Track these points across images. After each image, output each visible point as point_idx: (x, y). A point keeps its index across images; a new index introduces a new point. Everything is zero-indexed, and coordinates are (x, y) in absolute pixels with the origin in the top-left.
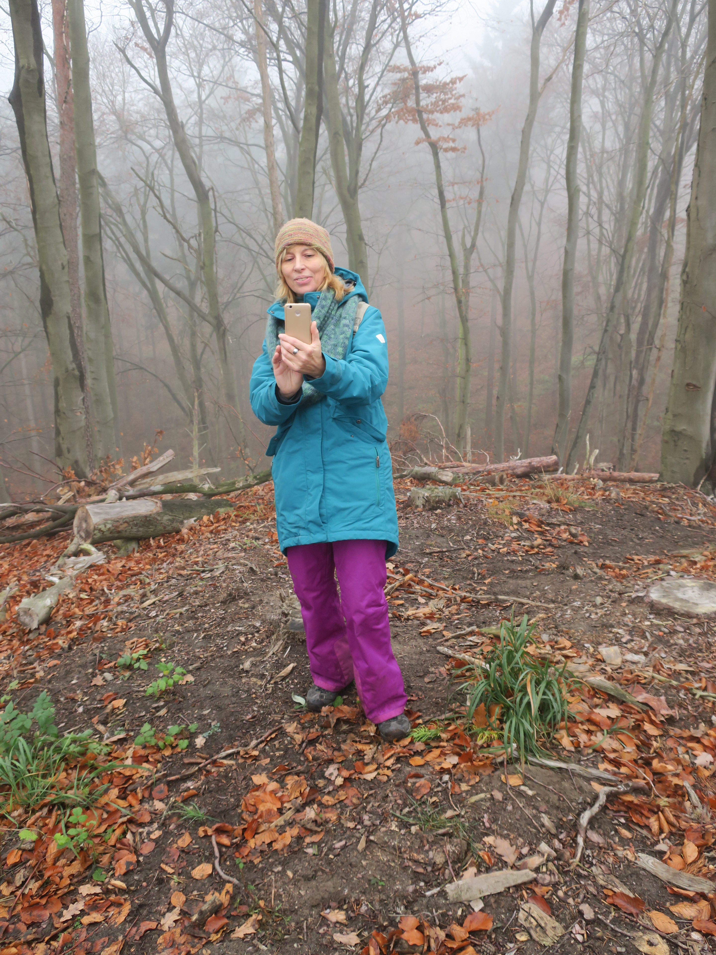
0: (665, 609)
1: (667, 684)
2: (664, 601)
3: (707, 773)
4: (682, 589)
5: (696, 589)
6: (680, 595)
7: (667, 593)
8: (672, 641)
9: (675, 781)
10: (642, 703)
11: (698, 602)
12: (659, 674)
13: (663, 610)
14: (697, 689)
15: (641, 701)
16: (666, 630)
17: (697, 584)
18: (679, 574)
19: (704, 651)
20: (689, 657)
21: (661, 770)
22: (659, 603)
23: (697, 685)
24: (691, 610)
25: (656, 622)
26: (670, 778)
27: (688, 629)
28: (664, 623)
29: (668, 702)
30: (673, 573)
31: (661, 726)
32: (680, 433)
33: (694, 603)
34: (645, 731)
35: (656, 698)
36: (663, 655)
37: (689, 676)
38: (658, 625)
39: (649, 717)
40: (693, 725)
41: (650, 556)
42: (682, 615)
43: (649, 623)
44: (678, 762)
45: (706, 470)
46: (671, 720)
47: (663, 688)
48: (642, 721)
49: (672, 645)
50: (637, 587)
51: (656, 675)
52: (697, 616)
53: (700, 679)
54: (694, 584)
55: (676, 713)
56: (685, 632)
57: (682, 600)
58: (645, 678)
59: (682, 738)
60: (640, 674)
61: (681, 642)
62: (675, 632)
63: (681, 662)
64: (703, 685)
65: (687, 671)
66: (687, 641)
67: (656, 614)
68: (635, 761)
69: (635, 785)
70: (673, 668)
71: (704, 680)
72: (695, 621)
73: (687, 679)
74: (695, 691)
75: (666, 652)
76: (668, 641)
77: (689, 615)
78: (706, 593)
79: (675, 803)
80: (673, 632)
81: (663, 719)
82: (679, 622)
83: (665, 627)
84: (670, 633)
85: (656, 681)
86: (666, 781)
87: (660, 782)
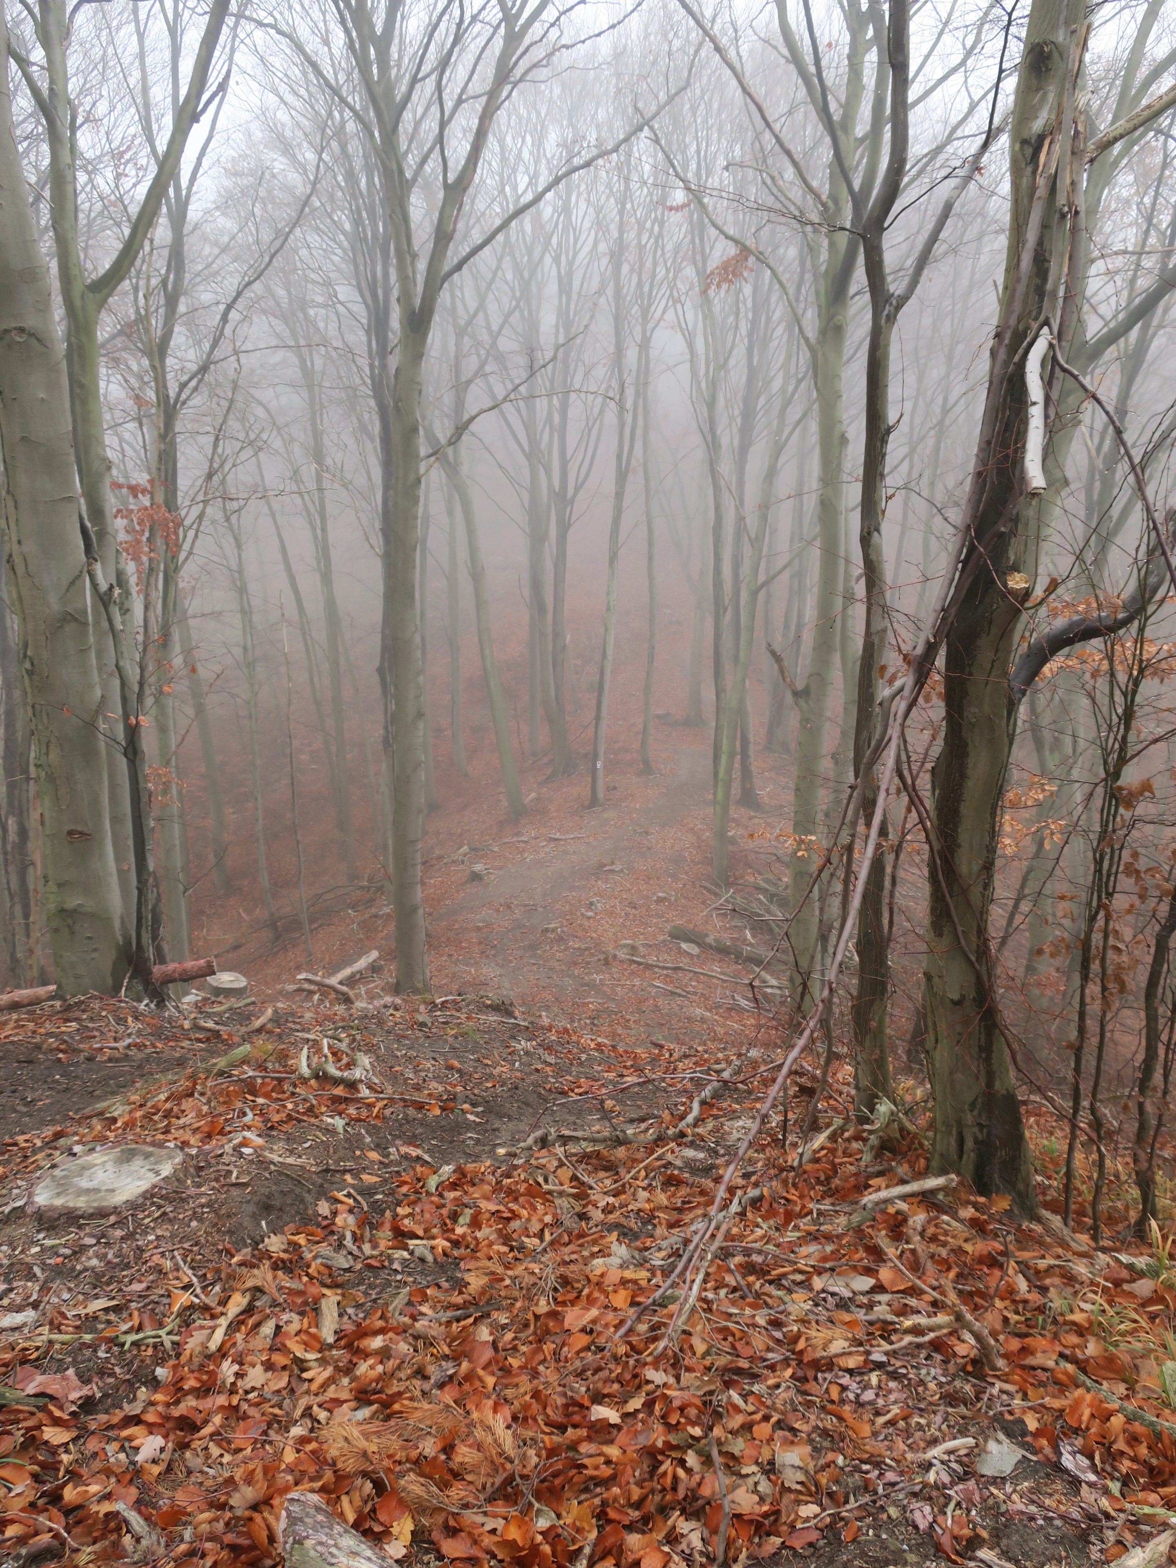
0: (61, 1215)
1: (76, 1345)
2: (59, 1202)
3: (156, 1470)
4: (87, 1173)
5: (110, 1166)
6: (85, 1184)
7: (62, 1187)
8: (78, 1267)
9: (106, 1507)
10: (36, 1395)
11: (115, 1186)
12: (60, 1332)
13: (58, 1219)
14: (126, 1333)
15: (32, 1392)
16: (68, 1252)
17: (111, 1157)
18: (87, 1148)
19: (132, 1264)
20: (108, 1284)
21: (79, 1501)
22: (52, 1208)
23: (125, 1327)
24: (105, 1204)
25: (48, 1242)
26: (94, 1508)
27: (103, 1236)
28: (63, 1241)
29: (80, 1375)
30: (77, 1149)
31: (72, 1423)
32: (75, 911)
33: (107, 1190)
34: (46, 1443)
35: (59, 1376)
36: (66, 1296)
37: (112, 1317)
38: (53, 1247)
39: (50, 1413)
40: (127, 1397)
41: (45, 1129)
42: (91, 1216)
43: (38, 1249)
44: (108, 1472)
45: (130, 963)
46: (88, 1405)
47: (68, 1354)
48: (38, 1427)
49: (81, 1272)
50: (15, 1191)
51: (55, 1337)
52: (115, 1210)
53: (131, 1315)
54: (105, 1158)
55: (94, 1389)
56: (98, 1242)
57: (88, 1191)
58: (37, 1348)
59: (111, 1427)
60: (25, 1345)
61: (94, 1262)
62: (84, 1248)
63: (96, 1297)
64: (136, 1322)
65: (106, 1310)
66: (102, 1257)
67: (48, 1230)
68: (32, 1505)
69: (33, 1550)
70: (83, 1312)
71: (136, 1314)
72: (113, 1219)
73: (109, 1322)
74: (122, 1338)
75: (70, 1290)
76: (73, 1269)
77: (102, 1214)
78: (125, 1167)
79: (105, 1549)
80: (79, 1250)
81: (74, 1408)
82: (88, 1230)
83: (65, 1246)
84: (75, 1253)
85: (57, 1346)
86: (89, 1516)
87: (78, 1523)
